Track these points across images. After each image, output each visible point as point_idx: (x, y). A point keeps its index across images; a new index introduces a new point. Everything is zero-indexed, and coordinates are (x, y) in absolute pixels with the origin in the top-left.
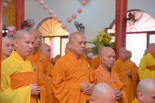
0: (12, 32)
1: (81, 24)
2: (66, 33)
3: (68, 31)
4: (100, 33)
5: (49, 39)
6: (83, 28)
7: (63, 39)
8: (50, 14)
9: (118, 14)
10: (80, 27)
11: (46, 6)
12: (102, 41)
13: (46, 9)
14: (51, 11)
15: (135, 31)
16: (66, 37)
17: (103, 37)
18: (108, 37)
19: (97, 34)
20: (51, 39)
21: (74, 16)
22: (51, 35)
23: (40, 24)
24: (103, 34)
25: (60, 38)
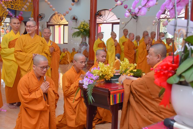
2: (67, 23)
3: (67, 21)
5: (58, 26)
6: (77, 20)
7: (65, 27)
8: (53, 10)
9: (91, 11)
11: (51, 6)
12: (83, 28)
14: (54, 9)
15: (106, 22)
16: (67, 25)
17: (83, 25)
18: (86, 25)
19: (80, 23)
20: (59, 26)
21: (67, 12)
22: (58, 24)
23: (52, 17)
24: (83, 23)
25: (63, 26)
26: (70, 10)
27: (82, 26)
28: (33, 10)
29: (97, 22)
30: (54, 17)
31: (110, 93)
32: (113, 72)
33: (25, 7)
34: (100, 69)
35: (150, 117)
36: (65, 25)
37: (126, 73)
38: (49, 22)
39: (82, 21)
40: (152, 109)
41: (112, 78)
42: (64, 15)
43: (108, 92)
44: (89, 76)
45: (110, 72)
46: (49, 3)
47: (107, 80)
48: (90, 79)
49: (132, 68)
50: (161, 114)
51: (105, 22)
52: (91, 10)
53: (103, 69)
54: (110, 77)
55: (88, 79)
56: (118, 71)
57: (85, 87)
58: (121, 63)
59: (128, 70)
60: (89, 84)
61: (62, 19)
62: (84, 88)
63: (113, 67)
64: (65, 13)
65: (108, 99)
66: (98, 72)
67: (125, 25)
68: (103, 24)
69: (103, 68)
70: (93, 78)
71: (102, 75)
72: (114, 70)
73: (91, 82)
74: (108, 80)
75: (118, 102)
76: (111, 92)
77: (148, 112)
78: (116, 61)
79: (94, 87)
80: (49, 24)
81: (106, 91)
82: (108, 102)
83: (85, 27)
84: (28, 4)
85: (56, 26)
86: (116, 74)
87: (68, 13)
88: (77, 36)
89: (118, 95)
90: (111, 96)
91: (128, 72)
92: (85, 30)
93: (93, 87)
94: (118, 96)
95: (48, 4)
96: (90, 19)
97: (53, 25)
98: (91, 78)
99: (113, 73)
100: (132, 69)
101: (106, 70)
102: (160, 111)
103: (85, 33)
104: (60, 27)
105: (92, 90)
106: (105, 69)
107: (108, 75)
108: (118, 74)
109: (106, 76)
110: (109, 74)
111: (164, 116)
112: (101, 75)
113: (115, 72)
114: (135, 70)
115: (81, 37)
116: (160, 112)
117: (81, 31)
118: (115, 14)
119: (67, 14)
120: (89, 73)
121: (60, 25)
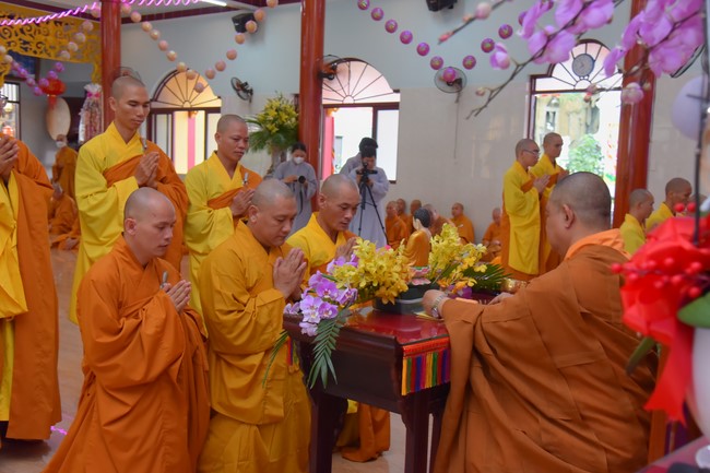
0: (97, 95)
1: (246, 84)
2: (217, 103)
3: (219, 98)
4: (270, 101)
5: (186, 113)
6: (251, 92)
7: (210, 115)
8: (171, 59)
9: (304, 63)
10: (243, 89)
11: (164, 43)
12: (275, 120)
13: (163, 49)
14: (172, 53)
15: (352, 102)
16: (216, 110)
17: (277, 110)
18: (286, 112)
19: (266, 104)
20: (190, 115)
21: (220, 66)
22: (187, 105)
23: (164, 83)
24: (276, 104)
25: (203, 112)
26: (232, 57)
27: (273, 113)
28: (100, 60)
29: (324, 102)
30: (171, 84)
31: (402, 351)
32: (404, 276)
33: (73, 46)
34: (362, 264)
35: (545, 438)
36: (209, 111)
37: (448, 277)
38: (155, 99)
39: (273, 96)
40: (552, 412)
41: (402, 295)
42: (210, 77)
43: (393, 347)
44: (322, 289)
45: (396, 276)
46: (156, 33)
47: (385, 302)
48: (324, 300)
49: (469, 261)
50: (587, 427)
51: (349, 101)
52: (304, 58)
53: (372, 264)
54: (395, 294)
55: (316, 301)
56: (421, 270)
57: (307, 328)
58: (433, 241)
59: (455, 267)
60: (322, 320)
61: (199, 90)
62: (303, 332)
63: (405, 258)
64: (211, 68)
65: (393, 372)
66: (353, 274)
67: (490, 100)
68: (341, 109)
69: (369, 261)
70: (335, 295)
71: (369, 285)
72: (408, 267)
73: (330, 313)
74: (390, 302)
75: (429, 384)
76: (405, 348)
77: (537, 421)
78: (415, 235)
79: (341, 329)
80: (155, 105)
81: (386, 346)
82: (395, 384)
83: (284, 117)
84: (82, 37)
85: (177, 114)
86: (417, 283)
87: (221, 69)
88: (255, 149)
89: (430, 359)
90: (405, 363)
91: (456, 273)
92: (282, 128)
93: (338, 330)
94: (428, 361)
95: (155, 38)
96: (298, 92)
97: (170, 111)
98: (326, 297)
99: (407, 279)
100: (471, 265)
101: (381, 267)
102: (583, 417)
103: (283, 139)
104: (193, 116)
105: (335, 341)
106: (380, 263)
107: (388, 284)
108: (422, 283)
109: (383, 290)
110: (393, 283)
111: (598, 434)
112: (363, 284)
113: (413, 275)
114: (483, 268)
115: (269, 153)
116: (584, 421)
117: (270, 131)
118: (384, 73)
119: (218, 73)
120: (319, 279)
121: (191, 110)
